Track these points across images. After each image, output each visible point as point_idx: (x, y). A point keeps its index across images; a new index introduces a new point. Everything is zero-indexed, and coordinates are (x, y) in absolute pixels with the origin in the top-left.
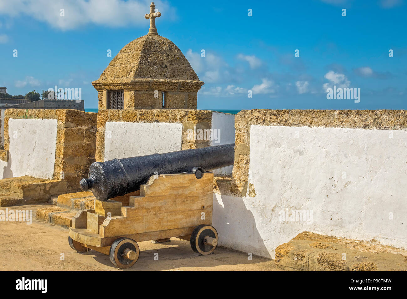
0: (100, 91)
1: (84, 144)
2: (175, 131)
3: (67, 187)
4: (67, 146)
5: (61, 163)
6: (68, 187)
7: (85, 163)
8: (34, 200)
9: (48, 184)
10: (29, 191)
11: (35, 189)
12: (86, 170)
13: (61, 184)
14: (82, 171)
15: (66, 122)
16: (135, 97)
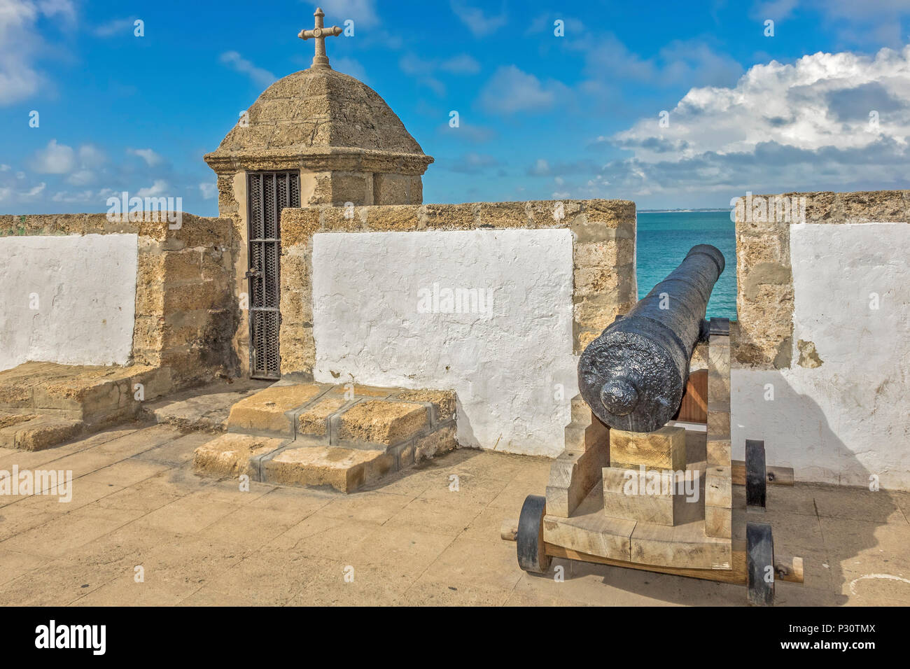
0: (226, 174)
1: (202, 284)
2: (550, 244)
3: (171, 379)
4: (170, 289)
5: (158, 328)
6: (174, 377)
7: (204, 323)
8: (108, 420)
9: (134, 378)
10: (96, 400)
11: (108, 393)
12: (206, 338)
13: (160, 374)
14: (198, 341)
15: (167, 238)
16: (333, 184)
